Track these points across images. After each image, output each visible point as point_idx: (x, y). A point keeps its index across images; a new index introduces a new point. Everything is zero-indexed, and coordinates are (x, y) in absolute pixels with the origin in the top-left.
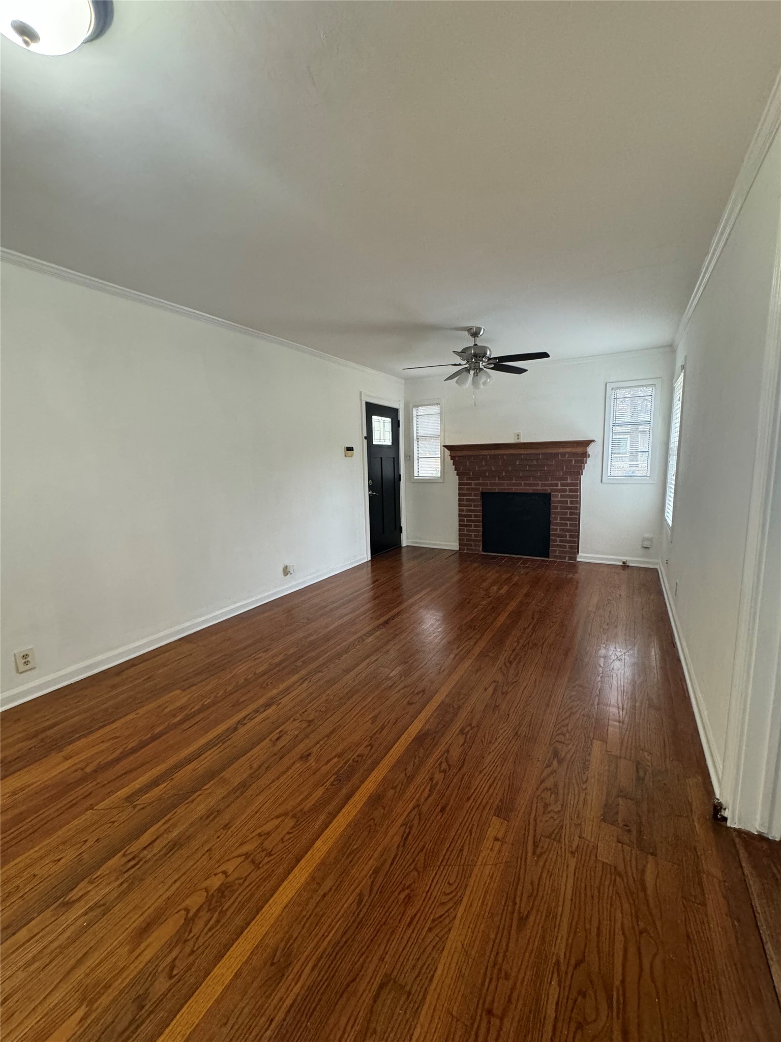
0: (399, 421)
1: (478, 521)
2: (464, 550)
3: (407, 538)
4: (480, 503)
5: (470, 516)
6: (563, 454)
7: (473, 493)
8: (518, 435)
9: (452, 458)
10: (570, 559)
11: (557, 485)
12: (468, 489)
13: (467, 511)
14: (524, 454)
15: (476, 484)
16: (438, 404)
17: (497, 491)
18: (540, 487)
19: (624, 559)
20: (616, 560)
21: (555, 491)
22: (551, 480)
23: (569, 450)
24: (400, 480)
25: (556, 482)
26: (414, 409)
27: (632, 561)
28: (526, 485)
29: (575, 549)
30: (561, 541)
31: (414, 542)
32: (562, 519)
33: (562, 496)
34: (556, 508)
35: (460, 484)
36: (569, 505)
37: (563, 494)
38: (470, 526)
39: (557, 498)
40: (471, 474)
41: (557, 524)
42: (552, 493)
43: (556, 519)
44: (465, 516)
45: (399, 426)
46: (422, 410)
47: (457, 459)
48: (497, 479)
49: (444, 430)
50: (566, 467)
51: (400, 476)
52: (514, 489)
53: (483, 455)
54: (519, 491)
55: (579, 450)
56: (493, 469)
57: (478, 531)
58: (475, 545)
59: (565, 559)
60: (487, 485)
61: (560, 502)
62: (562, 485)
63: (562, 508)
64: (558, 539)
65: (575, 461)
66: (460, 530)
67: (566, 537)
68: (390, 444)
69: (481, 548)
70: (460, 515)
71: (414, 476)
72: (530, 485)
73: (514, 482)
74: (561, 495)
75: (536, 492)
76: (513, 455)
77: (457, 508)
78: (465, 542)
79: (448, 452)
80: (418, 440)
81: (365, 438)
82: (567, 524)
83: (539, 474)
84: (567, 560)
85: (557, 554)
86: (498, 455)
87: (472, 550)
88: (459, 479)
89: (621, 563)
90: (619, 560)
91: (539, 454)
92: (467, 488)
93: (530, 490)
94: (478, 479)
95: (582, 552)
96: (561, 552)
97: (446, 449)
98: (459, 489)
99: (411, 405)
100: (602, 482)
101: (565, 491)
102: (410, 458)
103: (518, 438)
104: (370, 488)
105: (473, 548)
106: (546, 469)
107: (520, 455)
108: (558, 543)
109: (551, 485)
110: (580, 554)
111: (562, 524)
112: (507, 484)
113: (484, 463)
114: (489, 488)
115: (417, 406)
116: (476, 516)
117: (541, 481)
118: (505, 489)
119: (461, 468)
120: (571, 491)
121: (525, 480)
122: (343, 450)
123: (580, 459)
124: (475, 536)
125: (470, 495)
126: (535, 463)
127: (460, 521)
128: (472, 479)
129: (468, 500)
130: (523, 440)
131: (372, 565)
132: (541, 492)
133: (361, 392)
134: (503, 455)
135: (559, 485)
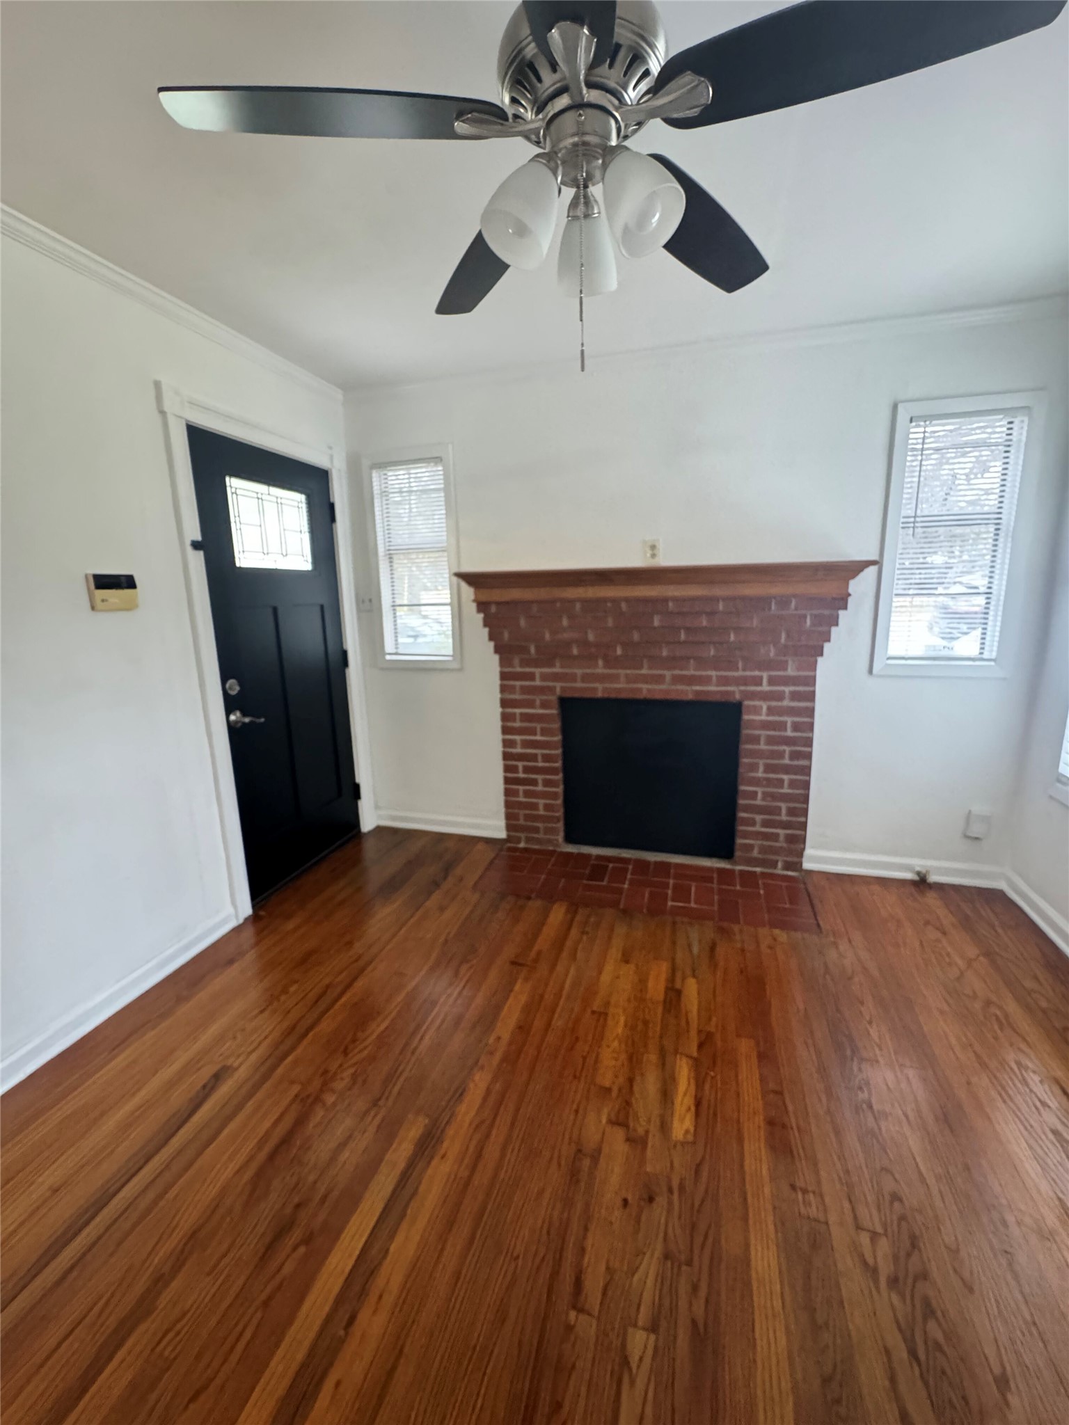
0: (332, 507)
1: (552, 771)
2: (519, 841)
3: (377, 807)
4: (557, 725)
5: (533, 758)
6: (784, 602)
7: (538, 699)
8: (653, 547)
9: (482, 606)
10: (788, 866)
11: (758, 681)
12: (524, 690)
13: (527, 744)
14: (675, 599)
15: (544, 677)
16: (437, 460)
17: (600, 695)
18: (713, 686)
19: (920, 864)
20: (900, 867)
21: (753, 695)
22: (744, 670)
23: (801, 589)
24: (345, 663)
25: (757, 673)
26: (375, 474)
27: (940, 871)
28: (677, 680)
29: (797, 842)
30: (766, 824)
31: (394, 818)
32: (769, 768)
33: (771, 711)
34: (756, 740)
35: (503, 676)
36: (789, 733)
37: (774, 704)
38: (534, 782)
39: (757, 714)
40: (533, 650)
41: (756, 782)
42: (746, 703)
43: (754, 767)
44: (521, 757)
45: (333, 519)
46: (398, 478)
47: (493, 609)
48: (600, 663)
49: (456, 530)
50: (788, 636)
51: (345, 653)
52: (646, 690)
53: (563, 601)
54: (658, 696)
55: (828, 589)
56: (591, 637)
57: (554, 796)
58: (547, 831)
59: (775, 867)
60: (573, 678)
61: (766, 725)
62: (772, 681)
63: (771, 741)
64: (758, 818)
65: (815, 617)
66: (507, 793)
67: (779, 814)
68: (308, 566)
69: (560, 837)
70: (506, 756)
71: (384, 654)
72: (691, 680)
73: (644, 671)
74: (769, 708)
75: (703, 698)
76: (646, 601)
77: (498, 736)
78: (522, 822)
79: (468, 592)
80: (391, 559)
81: (196, 545)
82: (782, 781)
83: (712, 652)
84: (779, 871)
85: (755, 853)
86: (604, 600)
87: (539, 841)
88: (503, 663)
89: (909, 876)
90: (908, 868)
91: (715, 599)
92: (522, 687)
93: (688, 692)
94: (550, 664)
95: (812, 847)
96: (763, 850)
97: (464, 585)
98: (503, 689)
99: (366, 463)
100: (870, 671)
101: (779, 696)
102: (370, 604)
103: (653, 556)
104: (231, 704)
105: (541, 836)
106: (732, 638)
107: (665, 600)
108: (758, 828)
109: (745, 681)
110: (809, 851)
111: (769, 782)
112: (627, 676)
113: (565, 622)
114: (579, 687)
115: (382, 465)
116: (547, 758)
117: (716, 669)
118: (619, 690)
119: (506, 635)
120: (795, 696)
121: (674, 668)
122: (81, 590)
123: (826, 612)
124: (547, 807)
125: (530, 704)
126: (705, 623)
127: (507, 769)
128: (536, 663)
129: (526, 718)
130: (666, 560)
131: (259, 933)
132: (718, 698)
133: (157, 385)
134: (616, 601)
135: (765, 681)
